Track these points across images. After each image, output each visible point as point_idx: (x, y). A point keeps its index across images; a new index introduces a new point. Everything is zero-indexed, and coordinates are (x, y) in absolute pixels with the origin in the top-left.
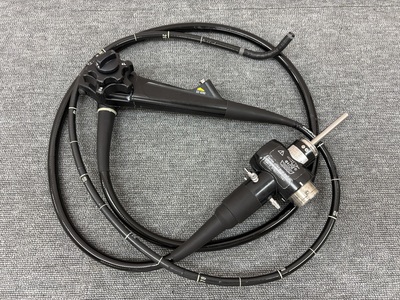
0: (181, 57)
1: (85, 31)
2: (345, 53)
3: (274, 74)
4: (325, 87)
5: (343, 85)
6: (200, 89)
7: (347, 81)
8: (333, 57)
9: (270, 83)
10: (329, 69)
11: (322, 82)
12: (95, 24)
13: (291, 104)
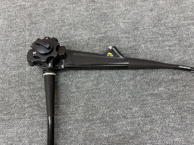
0: (78, 18)
1: (18, 8)
2: (183, 5)
3: (138, 23)
4: (172, 28)
5: (183, 25)
6: (109, 53)
7: (186, 23)
8: (175, 8)
9: (136, 29)
10: (174, 16)
11: (170, 25)
12: (23, 3)
13: (151, 41)
